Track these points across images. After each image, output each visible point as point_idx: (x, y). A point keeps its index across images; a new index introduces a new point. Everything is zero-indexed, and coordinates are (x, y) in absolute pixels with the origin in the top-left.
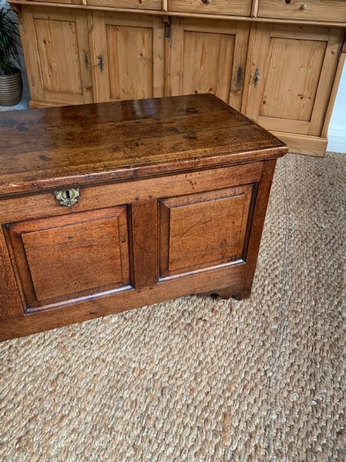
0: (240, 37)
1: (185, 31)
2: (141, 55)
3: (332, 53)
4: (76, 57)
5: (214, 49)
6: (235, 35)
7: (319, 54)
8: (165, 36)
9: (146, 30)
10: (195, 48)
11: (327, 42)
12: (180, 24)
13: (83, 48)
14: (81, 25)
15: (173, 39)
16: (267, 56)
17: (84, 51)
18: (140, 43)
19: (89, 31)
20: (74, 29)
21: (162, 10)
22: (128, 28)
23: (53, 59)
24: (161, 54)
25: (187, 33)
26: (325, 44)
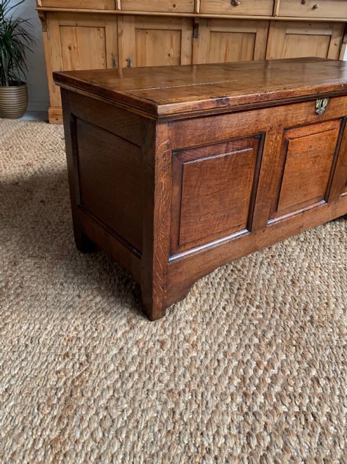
0: (261, 35)
1: (211, 32)
2: (169, 55)
3: (335, 44)
4: (103, 60)
5: (237, 46)
6: (256, 33)
7: (324, 46)
8: (193, 36)
9: (174, 32)
10: (220, 46)
11: (331, 36)
12: (207, 26)
13: (111, 52)
14: (111, 29)
15: (200, 40)
16: (283, 49)
17: (112, 55)
18: (168, 44)
19: (118, 35)
20: (102, 35)
21: (195, 12)
22: (157, 32)
23: (78, 64)
24: (189, 53)
25: (213, 34)
26: (329, 37)
